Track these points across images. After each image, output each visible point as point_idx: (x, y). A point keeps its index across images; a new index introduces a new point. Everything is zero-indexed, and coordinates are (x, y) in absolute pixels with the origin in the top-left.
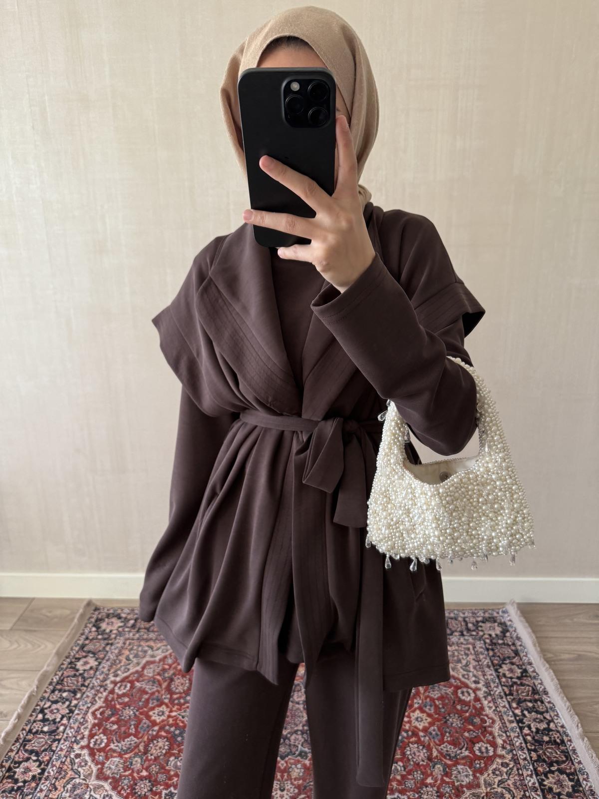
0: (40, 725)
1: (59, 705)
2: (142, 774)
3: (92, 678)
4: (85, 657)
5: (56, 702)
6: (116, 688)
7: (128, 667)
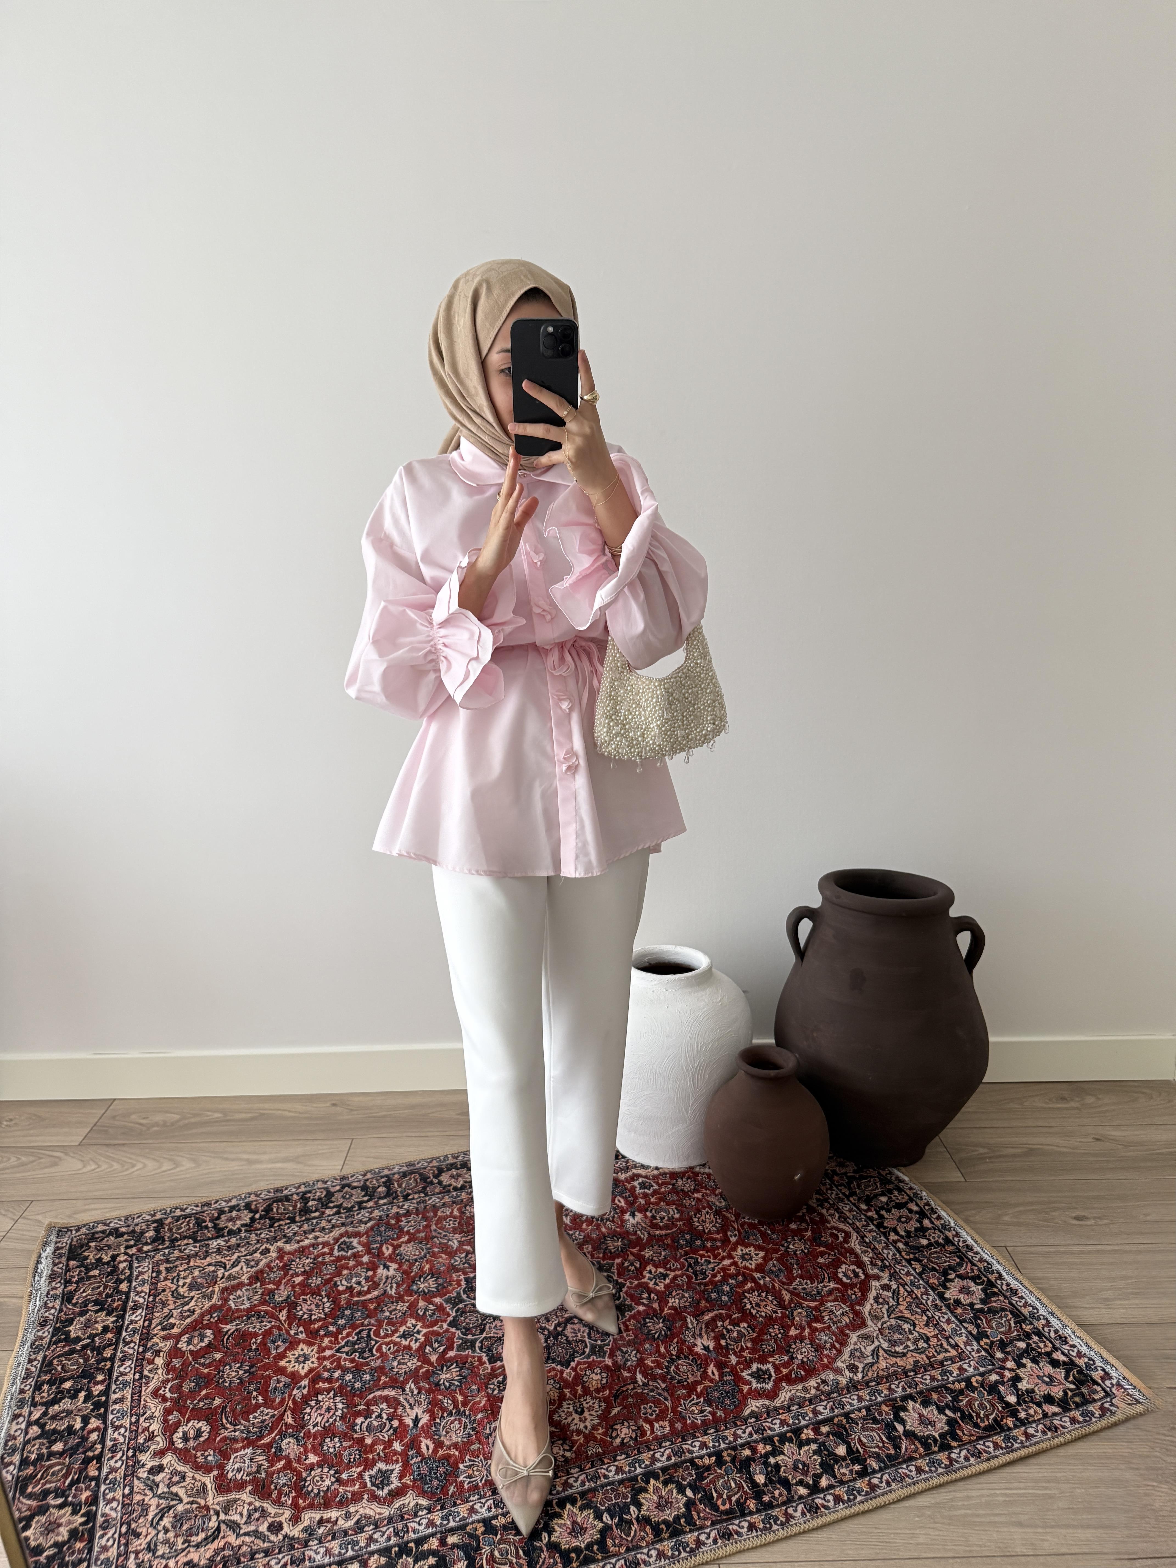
0: (44, 1444)
1: (66, 1404)
2: (307, 1462)
3: (117, 1344)
4: (82, 1313)
5: (55, 1401)
6: (179, 1346)
7: (186, 1308)
